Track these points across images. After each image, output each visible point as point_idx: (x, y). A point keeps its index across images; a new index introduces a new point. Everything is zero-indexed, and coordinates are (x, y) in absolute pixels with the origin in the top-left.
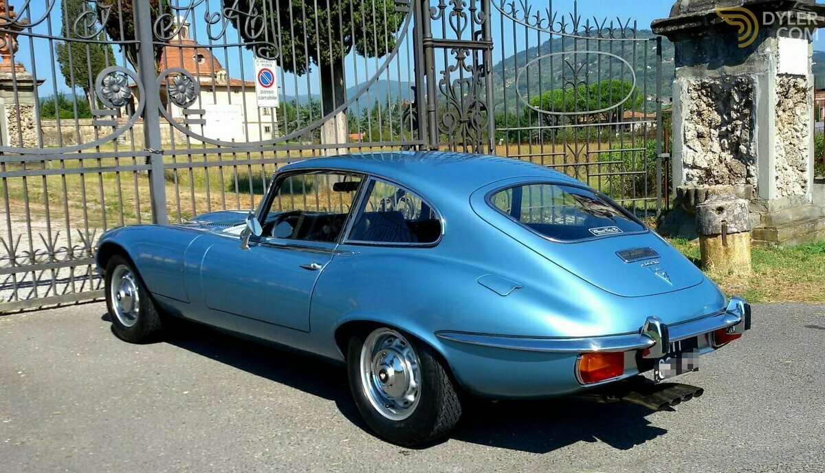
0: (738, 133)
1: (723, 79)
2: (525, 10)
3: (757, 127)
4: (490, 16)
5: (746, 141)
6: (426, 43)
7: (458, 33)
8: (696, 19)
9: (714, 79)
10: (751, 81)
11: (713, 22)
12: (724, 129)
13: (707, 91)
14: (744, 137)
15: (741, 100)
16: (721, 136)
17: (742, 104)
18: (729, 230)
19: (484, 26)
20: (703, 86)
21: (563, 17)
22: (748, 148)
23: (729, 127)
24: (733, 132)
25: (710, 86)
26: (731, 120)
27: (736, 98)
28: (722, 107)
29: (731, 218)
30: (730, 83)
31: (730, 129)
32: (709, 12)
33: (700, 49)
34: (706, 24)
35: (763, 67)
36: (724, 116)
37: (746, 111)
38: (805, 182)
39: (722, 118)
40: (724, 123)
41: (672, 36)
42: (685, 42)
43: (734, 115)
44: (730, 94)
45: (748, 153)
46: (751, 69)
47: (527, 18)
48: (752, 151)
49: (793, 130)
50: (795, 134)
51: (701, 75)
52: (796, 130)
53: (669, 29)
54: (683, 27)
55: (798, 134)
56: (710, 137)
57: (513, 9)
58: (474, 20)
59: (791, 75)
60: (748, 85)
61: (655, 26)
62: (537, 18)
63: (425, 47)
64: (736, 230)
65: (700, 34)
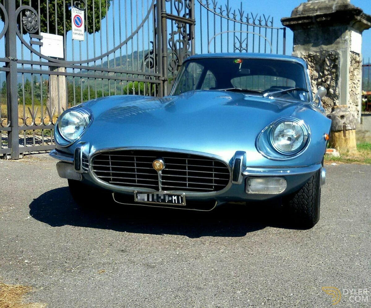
0: (328, 83)
1: (321, 52)
2: (214, 4)
3: (340, 79)
4: (194, 5)
5: (333, 87)
6: (163, 15)
7: (178, 12)
8: (308, 18)
9: (316, 52)
10: (338, 54)
11: (318, 20)
12: (320, 80)
13: (311, 59)
14: (332, 84)
15: (331, 64)
16: (318, 84)
17: (332, 66)
18: (347, 128)
19: (190, 11)
20: (309, 56)
21: (235, 11)
22: (335, 90)
23: (323, 79)
24: (325, 82)
25: (313, 56)
26: (324, 75)
27: (328, 63)
28: (319, 68)
29: (348, 121)
30: (325, 55)
31: (324, 80)
32: (315, 14)
33: (308, 35)
34: (314, 21)
35: (344, 46)
36: (320, 73)
37: (334, 70)
39: (319, 74)
40: (320, 77)
41: (292, 27)
42: (300, 31)
43: (326, 73)
44: (324, 61)
45: (335, 93)
46: (337, 47)
47: (215, 9)
48: (337, 93)
49: (352, 83)
51: (309, 50)
52: (354, 84)
53: (292, 23)
54: (300, 22)
55: (355, 86)
56: (312, 85)
57: (207, 3)
58: (186, 6)
59: (355, 53)
60: (335, 56)
61: (283, 21)
62: (221, 9)
63: (162, 17)
64: (350, 129)
65: (309, 27)
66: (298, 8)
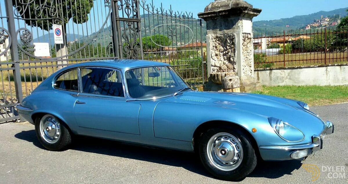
0: (230, 54)
1: (224, 34)
2: (152, 7)
3: (236, 52)
4: (139, 9)
5: (233, 56)
6: (117, 19)
7: (128, 15)
8: (214, 13)
9: (221, 35)
10: (234, 36)
11: (220, 14)
12: (225, 52)
13: (218, 39)
14: (232, 55)
15: (230, 42)
16: (224, 55)
17: (231, 43)
18: (234, 87)
19: (137, 13)
20: (217, 37)
21: (166, 11)
22: (234, 59)
23: (227, 52)
24: (228, 53)
25: (219, 37)
26: (227, 49)
28: (224, 45)
29: (234, 83)
30: (226, 36)
31: (227, 53)
32: (218, 10)
33: (215, 24)
34: (218, 15)
35: (238, 31)
36: (225, 48)
37: (232, 46)
38: (252, 71)
39: (224, 48)
40: (225, 50)
41: (205, 19)
42: (210, 21)
43: (228, 47)
44: (226, 40)
45: (234, 61)
46: (234, 31)
47: (153, 11)
49: (247, 53)
50: (248, 54)
51: (216, 33)
52: (248, 53)
53: (205, 16)
54: (210, 16)
55: (249, 54)
56: (220, 55)
57: (148, 7)
58: (133, 10)
59: (246, 33)
60: (233, 37)
61: (199, 15)
62: (157, 11)
63: (117, 21)
64: (236, 87)
65: (215, 18)
66: (208, 6)
